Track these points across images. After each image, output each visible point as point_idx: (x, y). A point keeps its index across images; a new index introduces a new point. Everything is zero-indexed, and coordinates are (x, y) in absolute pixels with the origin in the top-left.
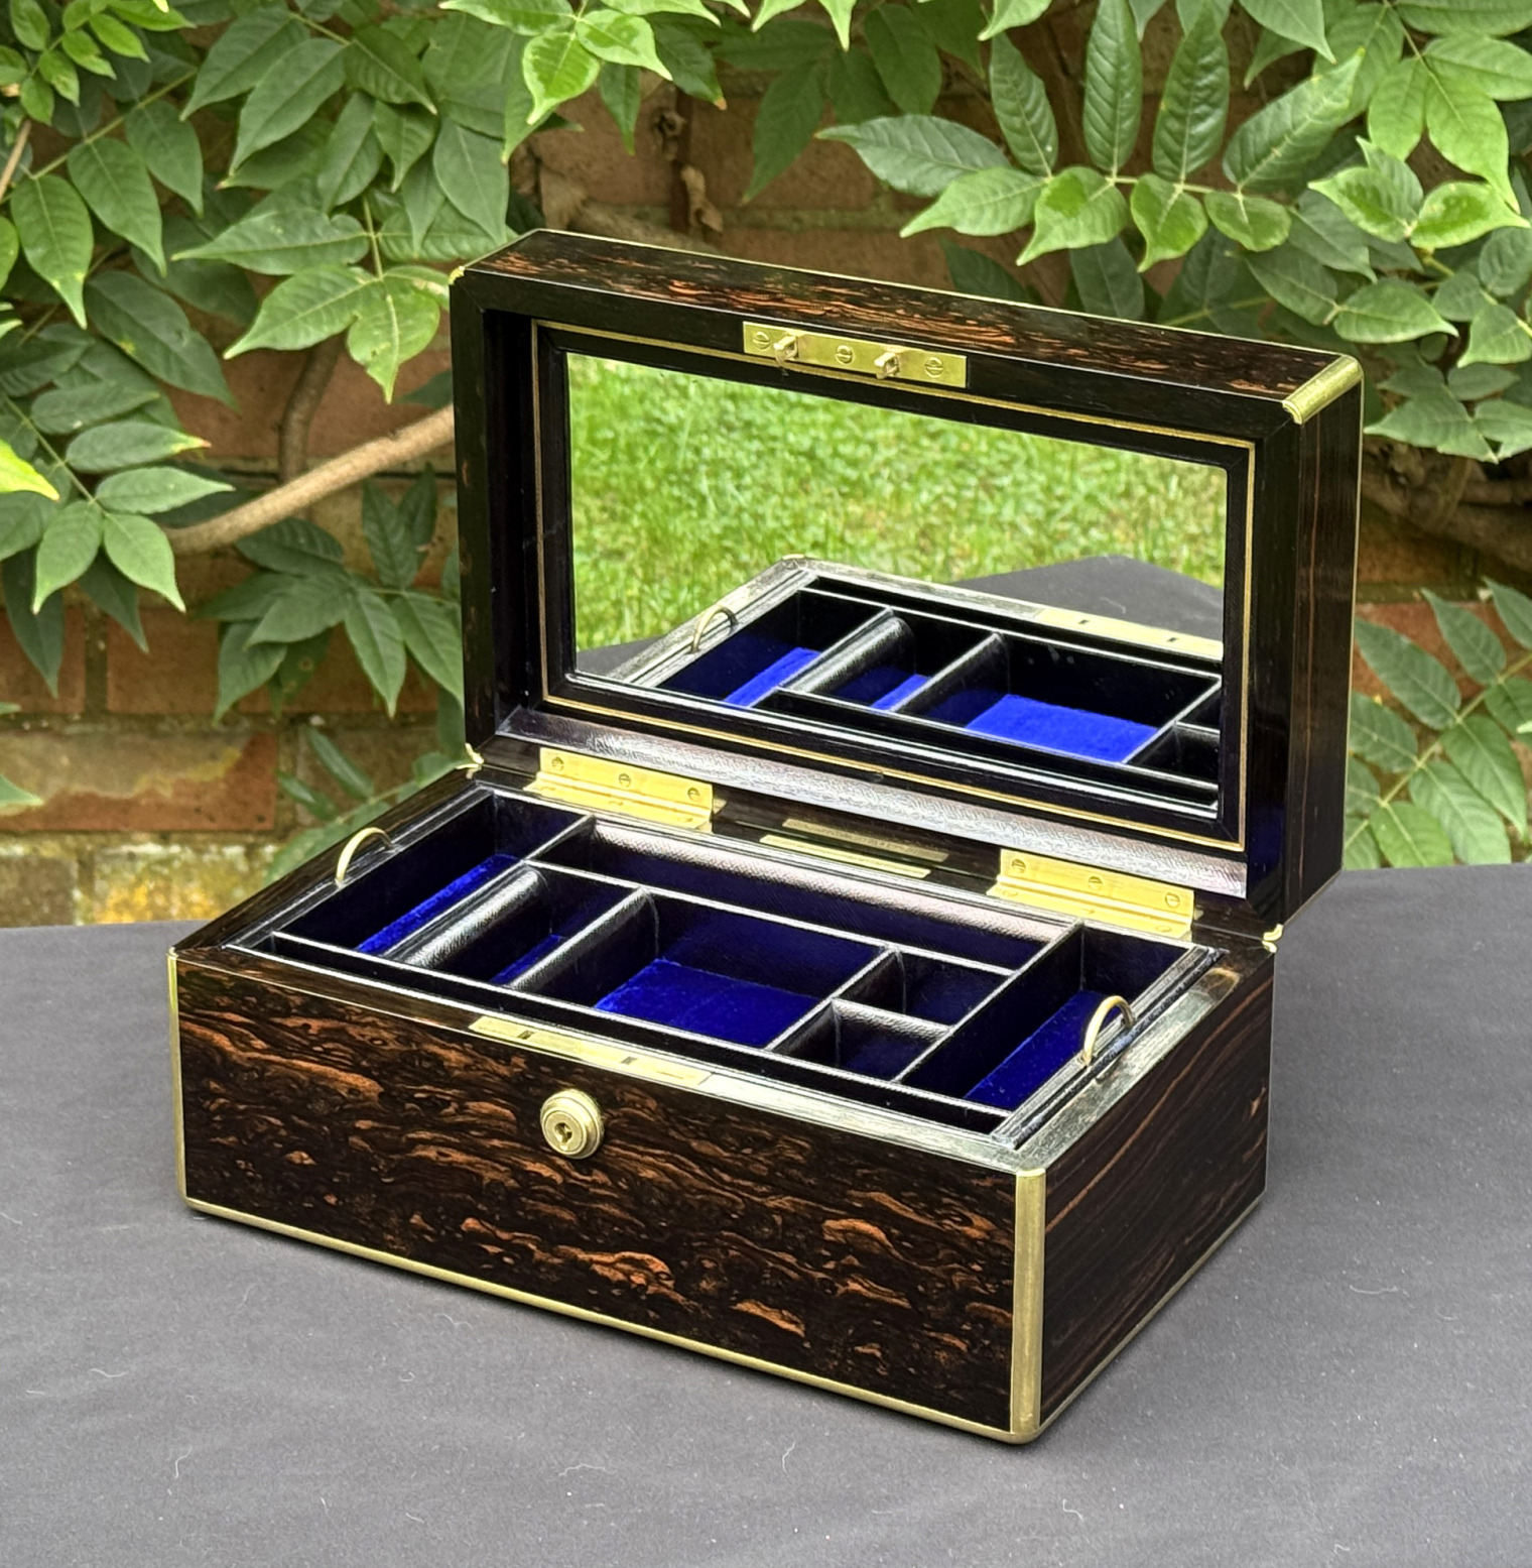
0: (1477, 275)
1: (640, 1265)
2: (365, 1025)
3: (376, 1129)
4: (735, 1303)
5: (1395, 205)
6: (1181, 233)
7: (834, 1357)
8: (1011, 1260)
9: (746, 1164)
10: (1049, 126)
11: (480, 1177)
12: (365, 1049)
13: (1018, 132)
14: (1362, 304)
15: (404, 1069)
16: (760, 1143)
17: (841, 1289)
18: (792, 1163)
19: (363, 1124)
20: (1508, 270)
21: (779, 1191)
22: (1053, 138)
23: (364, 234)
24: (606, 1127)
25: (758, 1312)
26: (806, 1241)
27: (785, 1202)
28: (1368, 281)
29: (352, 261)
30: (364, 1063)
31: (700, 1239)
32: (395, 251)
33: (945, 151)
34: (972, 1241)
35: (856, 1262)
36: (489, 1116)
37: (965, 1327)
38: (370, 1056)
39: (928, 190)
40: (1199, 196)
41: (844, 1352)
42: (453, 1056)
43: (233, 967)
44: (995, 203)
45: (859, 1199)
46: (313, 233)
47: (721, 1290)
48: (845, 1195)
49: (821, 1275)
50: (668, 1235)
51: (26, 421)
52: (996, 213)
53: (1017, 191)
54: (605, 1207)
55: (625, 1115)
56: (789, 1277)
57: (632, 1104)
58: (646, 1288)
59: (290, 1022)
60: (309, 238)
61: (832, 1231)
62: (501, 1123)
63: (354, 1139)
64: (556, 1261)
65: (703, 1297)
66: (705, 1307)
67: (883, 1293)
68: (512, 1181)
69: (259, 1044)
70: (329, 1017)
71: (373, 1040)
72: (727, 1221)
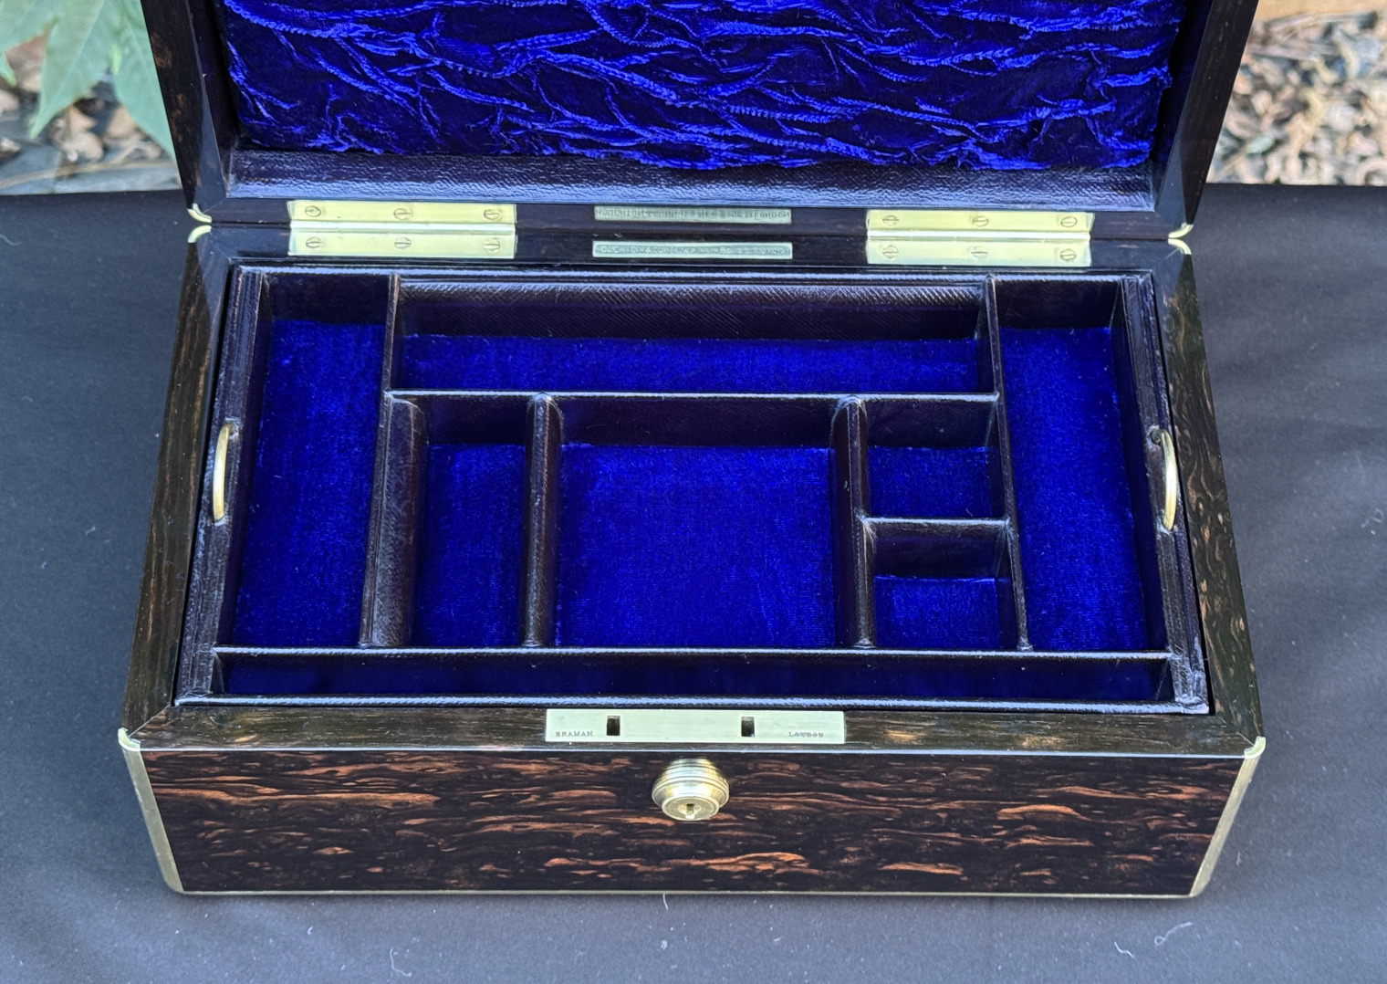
1: (768, 859)
2: (414, 762)
3: (431, 822)
4: (882, 866)
7: (995, 881)
9: (910, 787)
11: (572, 834)
12: (413, 777)
15: (469, 783)
16: (929, 774)
18: (967, 781)
19: (414, 821)
21: (947, 799)
25: (909, 868)
26: (974, 824)
27: (955, 805)
30: (413, 785)
31: (845, 836)
34: (1178, 801)
35: (1034, 828)
36: (583, 797)
37: (1156, 848)
38: (419, 780)
41: (1008, 877)
42: (533, 767)
43: (213, 736)
45: (1046, 793)
47: (865, 861)
48: (1027, 793)
49: (988, 839)
50: (805, 838)
54: (729, 832)
55: (760, 776)
56: (951, 846)
57: (770, 770)
58: (775, 871)
59: (307, 772)
61: (1005, 814)
62: (597, 800)
63: (402, 832)
64: (664, 869)
65: (846, 868)
66: (844, 872)
67: (1061, 841)
68: (609, 832)
69: (268, 790)
70: (362, 763)
71: (423, 770)
72: (881, 823)
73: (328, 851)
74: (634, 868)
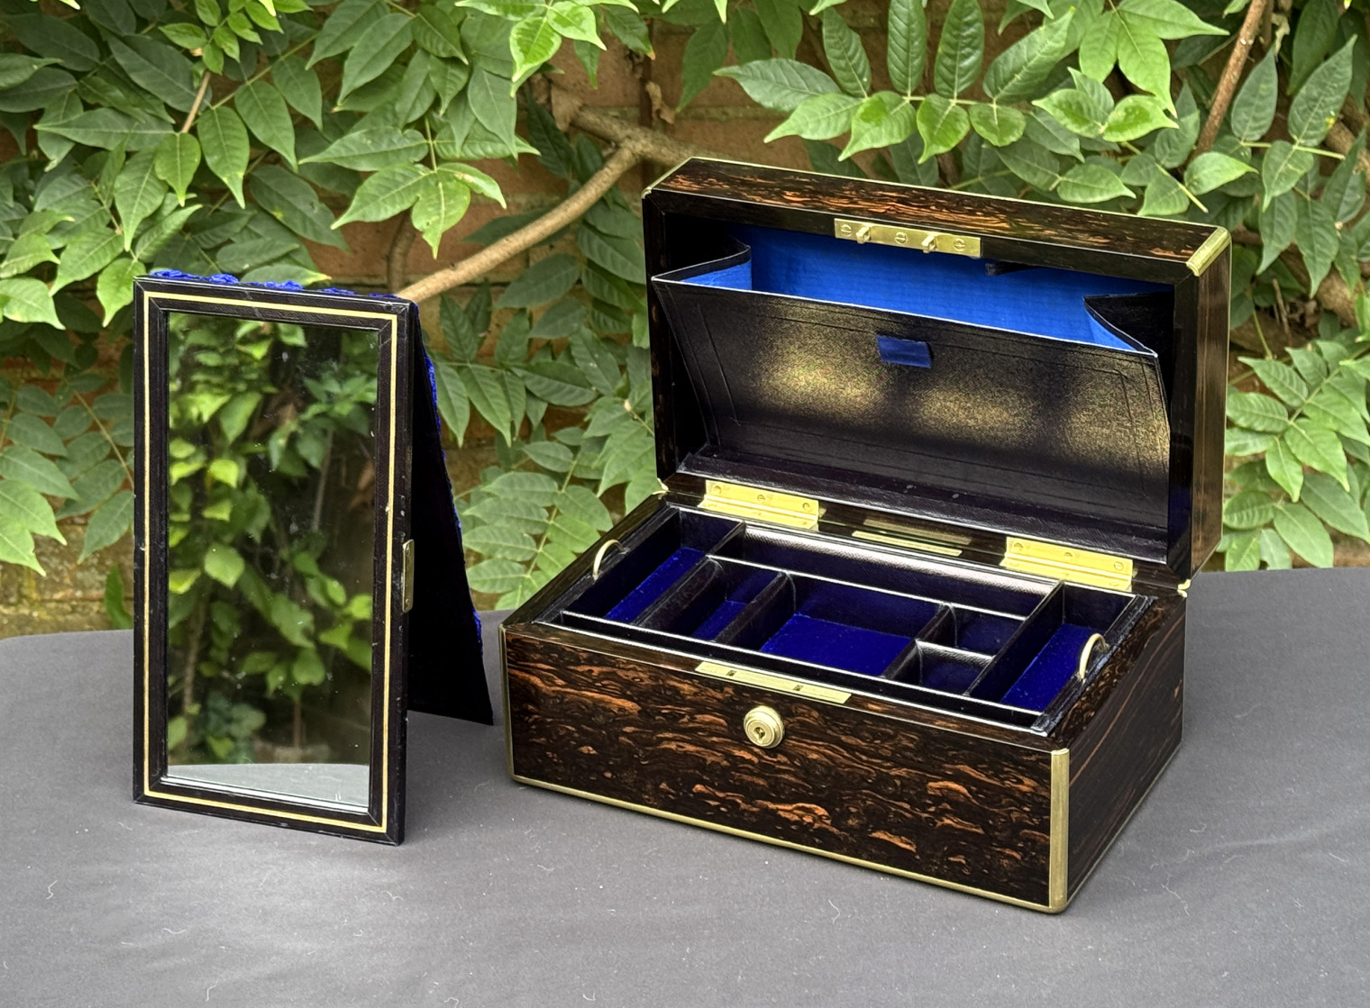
0: (1154, 155)
1: (809, 811)
2: (629, 669)
3: (637, 732)
4: (871, 833)
5: (1093, 113)
6: (951, 135)
7: (936, 864)
8: (1049, 804)
9: (877, 749)
10: (865, 65)
11: (705, 760)
12: (629, 684)
13: (844, 70)
14: (1075, 176)
15: (655, 696)
16: (886, 737)
17: (939, 824)
18: (907, 748)
19: (628, 729)
20: (1174, 150)
21: (899, 765)
22: (867, 72)
23: (425, 141)
24: (786, 729)
25: (885, 838)
26: (916, 795)
27: (903, 772)
28: (1079, 162)
29: (417, 160)
30: (629, 693)
31: (848, 795)
32: (444, 153)
33: (798, 82)
34: (1024, 793)
35: (949, 807)
36: (710, 723)
37: (1020, 845)
38: (632, 688)
39: (786, 108)
40: (966, 107)
41: (942, 862)
42: (686, 688)
43: (541, 636)
44: (829, 117)
45: (950, 770)
46: (391, 142)
47: (861, 825)
48: (940, 767)
49: (926, 815)
50: (827, 792)
51: (213, 265)
52: (829, 124)
53: (844, 108)
54: (786, 776)
55: (798, 721)
56: (906, 818)
57: (804, 715)
58: (812, 825)
59: (580, 669)
60: (389, 145)
61: (933, 789)
62: (718, 728)
63: (622, 738)
64: (755, 809)
65: (850, 829)
66: (851, 835)
67: (966, 826)
68: (725, 763)
69: (560, 682)
70: (606, 665)
71: (634, 678)
72: (866, 784)
73: (585, 749)
74: (738, 804)
